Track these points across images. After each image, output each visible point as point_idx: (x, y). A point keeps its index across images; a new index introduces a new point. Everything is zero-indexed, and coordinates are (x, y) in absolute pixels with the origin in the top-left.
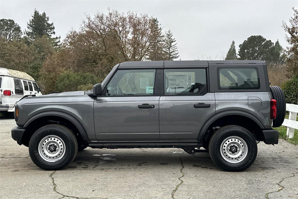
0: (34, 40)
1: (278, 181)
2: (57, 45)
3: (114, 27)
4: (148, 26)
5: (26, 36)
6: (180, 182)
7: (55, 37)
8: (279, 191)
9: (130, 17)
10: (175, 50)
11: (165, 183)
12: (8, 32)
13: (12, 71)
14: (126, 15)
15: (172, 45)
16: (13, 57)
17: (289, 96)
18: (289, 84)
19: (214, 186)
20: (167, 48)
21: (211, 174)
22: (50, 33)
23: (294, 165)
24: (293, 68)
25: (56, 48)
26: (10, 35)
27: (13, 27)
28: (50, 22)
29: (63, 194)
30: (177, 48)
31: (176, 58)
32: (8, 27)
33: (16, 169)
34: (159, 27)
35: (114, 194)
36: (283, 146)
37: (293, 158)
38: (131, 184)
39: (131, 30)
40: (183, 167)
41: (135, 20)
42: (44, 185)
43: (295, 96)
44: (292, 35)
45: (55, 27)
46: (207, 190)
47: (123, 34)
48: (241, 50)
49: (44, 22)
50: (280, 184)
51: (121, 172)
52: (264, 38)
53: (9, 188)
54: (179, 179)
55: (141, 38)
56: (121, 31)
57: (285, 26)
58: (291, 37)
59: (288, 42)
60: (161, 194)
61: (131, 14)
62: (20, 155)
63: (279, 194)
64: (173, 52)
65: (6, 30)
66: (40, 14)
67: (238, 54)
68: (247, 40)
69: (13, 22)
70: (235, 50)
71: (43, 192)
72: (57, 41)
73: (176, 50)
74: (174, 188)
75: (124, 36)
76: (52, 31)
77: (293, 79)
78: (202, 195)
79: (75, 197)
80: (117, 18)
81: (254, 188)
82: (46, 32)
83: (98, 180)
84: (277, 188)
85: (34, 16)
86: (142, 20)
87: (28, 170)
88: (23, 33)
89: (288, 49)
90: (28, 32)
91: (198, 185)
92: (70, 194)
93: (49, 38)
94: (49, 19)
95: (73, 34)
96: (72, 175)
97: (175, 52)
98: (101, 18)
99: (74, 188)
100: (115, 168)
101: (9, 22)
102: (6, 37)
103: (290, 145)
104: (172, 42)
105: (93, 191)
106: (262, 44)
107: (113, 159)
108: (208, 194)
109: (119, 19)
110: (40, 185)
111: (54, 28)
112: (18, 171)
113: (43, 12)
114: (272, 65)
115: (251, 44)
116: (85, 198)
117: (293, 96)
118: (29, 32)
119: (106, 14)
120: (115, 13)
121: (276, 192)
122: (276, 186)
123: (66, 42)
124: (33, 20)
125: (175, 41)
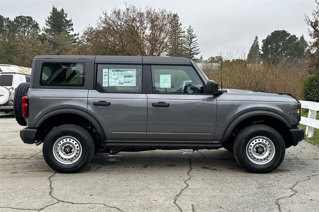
0: (52, 37)
1: (291, 185)
2: (75, 42)
3: (132, 22)
4: (166, 21)
5: (44, 33)
6: (185, 185)
7: (74, 34)
8: (291, 196)
9: (147, 12)
10: (195, 46)
11: (169, 187)
12: (26, 29)
13: (23, 68)
14: (144, 11)
15: (193, 41)
16: (27, 54)
17: (311, 93)
18: (312, 80)
19: (221, 191)
20: (188, 44)
21: (219, 177)
22: (69, 30)
23: (310, 167)
24: (315, 64)
25: (74, 45)
26: (28, 32)
27: (31, 24)
28: (68, 19)
29: (59, 199)
30: (198, 44)
31: (197, 54)
32: (26, 24)
33: (15, 171)
34: (179, 22)
35: (112, 199)
36: (301, 146)
37: (310, 160)
38: (132, 187)
39: (149, 26)
40: (191, 169)
41: (153, 16)
42: (41, 189)
43: (317, 93)
44: (315, 29)
45: (73, 23)
46: (213, 195)
47: (141, 30)
48: (264, 45)
49: (62, 19)
50: (293, 188)
51: (124, 174)
52: (288, 33)
53: (4, 191)
54: (185, 182)
55: (159, 34)
56: (139, 27)
57: (308, 19)
58: (314, 31)
59: (311, 36)
60: (164, 199)
61: (149, 9)
62: (22, 155)
63: (291, 199)
64: (194, 49)
65: (24, 27)
66: (58, 11)
67: (261, 49)
68: (270, 35)
69: (31, 18)
70: (258, 45)
71: (37, 197)
72: (76, 38)
73: (197, 46)
74: (178, 192)
75: (142, 32)
76: (70, 28)
77: (315, 75)
78: (207, 200)
79: (70, 202)
80: (135, 13)
81: (264, 192)
82: (65, 28)
83: (98, 184)
84: (290, 192)
85: (52, 13)
86: (160, 15)
87: (27, 172)
88: (41, 30)
89: (311, 44)
90: (46, 29)
91: (204, 189)
92: (65, 199)
93: (67, 34)
94: (67, 16)
95: (90, 30)
96: (71, 178)
97: (196, 48)
98: (118, 14)
99: (71, 192)
100: (119, 170)
101: (27, 19)
102: (25, 34)
103: (309, 145)
104: (193, 38)
105: (91, 195)
106: (287, 39)
107: (119, 160)
108: (214, 200)
109: (136, 15)
110: (36, 188)
111: (72, 25)
112: (17, 173)
113: (61, 9)
114: (296, 61)
115: (274, 39)
116: (81, 204)
117: (316, 93)
118: (48, 29)
119: (123, 9)
120: (132, 9)
121: (288, 197)
122: (289, 191)
123: (83, 39)
124: (51, 16)
125: (196, 37)
